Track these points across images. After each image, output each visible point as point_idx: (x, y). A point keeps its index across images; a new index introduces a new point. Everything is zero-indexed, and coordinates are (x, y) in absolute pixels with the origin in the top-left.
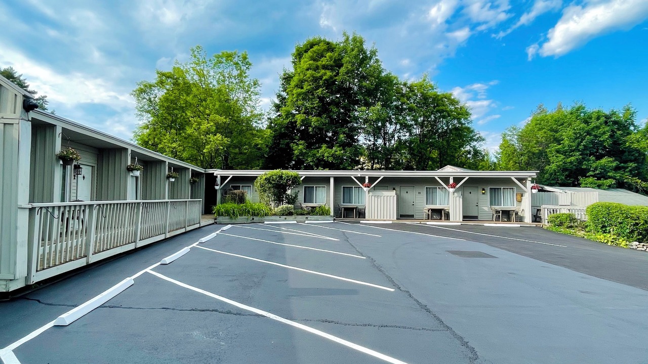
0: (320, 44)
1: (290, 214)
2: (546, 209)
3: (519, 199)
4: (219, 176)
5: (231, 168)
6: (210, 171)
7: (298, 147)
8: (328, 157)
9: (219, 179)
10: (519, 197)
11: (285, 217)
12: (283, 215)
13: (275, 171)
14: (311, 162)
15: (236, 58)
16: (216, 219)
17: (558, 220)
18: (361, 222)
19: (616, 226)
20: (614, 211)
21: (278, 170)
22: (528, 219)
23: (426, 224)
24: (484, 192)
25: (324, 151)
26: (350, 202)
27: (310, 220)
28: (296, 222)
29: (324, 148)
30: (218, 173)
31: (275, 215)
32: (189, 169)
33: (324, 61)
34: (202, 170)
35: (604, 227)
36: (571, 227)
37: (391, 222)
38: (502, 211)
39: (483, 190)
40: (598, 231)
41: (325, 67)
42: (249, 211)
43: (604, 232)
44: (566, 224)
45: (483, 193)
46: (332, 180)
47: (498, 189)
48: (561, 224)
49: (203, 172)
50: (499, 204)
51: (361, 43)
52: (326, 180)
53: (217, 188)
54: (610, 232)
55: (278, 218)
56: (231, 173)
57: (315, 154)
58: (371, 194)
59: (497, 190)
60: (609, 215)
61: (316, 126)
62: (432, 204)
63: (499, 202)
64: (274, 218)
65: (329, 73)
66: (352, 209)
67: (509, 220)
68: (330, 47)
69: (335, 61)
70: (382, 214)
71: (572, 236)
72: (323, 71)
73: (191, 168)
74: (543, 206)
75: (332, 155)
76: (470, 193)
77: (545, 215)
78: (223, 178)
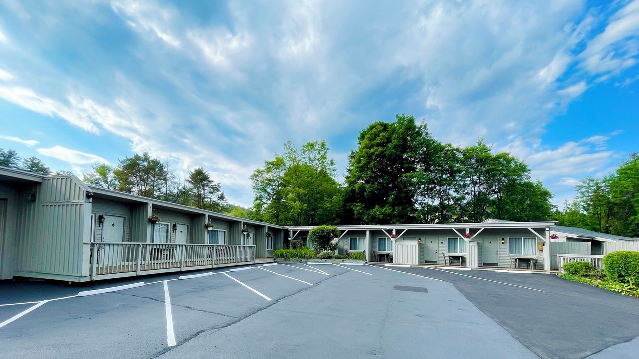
0: (377, 127)
1: (330, 257)
2: (562, 258)
3: (540, 248)
4: (291, 231)
5: (299, 225)
6: (286, 228)
7: (357, 208)
8: (379, 215)
9: (291, 233)
10: (540, 246)
11: (325, 260)
12: (324, 258)
13: (320, 227)
14: (366, 219)
15: (317, 145)
16: (275, 260)
17: (573, 268)
18: (385, 265)
19: (634, 276)
20: (631, 260)
21: (323, 226)
22: (547, 267)
23: (439, 269)
24: (503, 241)
25: (377, 211)
26: (385, 250)
27: (346, 262)
28: (331, 264)
29: (376, 208)
30: (291, 228)
31: (318, 258)
32: (266, 226)
33: (378, 140)
34: (281, 227)
35: (620, 276)
36: (586, 276)
37: (410, 266)
38: (518, 259)
39: (503, 239)
40: (615, 281)
41: (378, 145)
42: (297, 255)
43: (622, 281)
44: (582, 273)
45: (503, 243)
46: (368, 233)
47: (519, 238)
48: (575, 272)
49: (281, 228)
50: (520, 252)
51: (411, 121)
52: (363, 233)
53: (289, 239)
54: (628, 282)
55: (320, 260)
56: (299, 229)
57: (370, 213)
58: (397, 243)
59: (517, 239)
60: (625, 264)
61: (369, 192)
62: (454, 252)
63: (520, 251)
64: (317, 260)
65: (380, 149)
66: (383, 255)
67: (528, 267)
68: (385, 127)
69: (387, 138)
70: (404, 260)
71: (585, 284)
72: (376, 148)
73: (267, 226)
74: (559, 255)
75: (382, 214)
76: (490, 242)
77: (562, 263)
78: (294, 232)
